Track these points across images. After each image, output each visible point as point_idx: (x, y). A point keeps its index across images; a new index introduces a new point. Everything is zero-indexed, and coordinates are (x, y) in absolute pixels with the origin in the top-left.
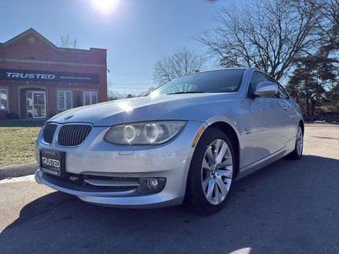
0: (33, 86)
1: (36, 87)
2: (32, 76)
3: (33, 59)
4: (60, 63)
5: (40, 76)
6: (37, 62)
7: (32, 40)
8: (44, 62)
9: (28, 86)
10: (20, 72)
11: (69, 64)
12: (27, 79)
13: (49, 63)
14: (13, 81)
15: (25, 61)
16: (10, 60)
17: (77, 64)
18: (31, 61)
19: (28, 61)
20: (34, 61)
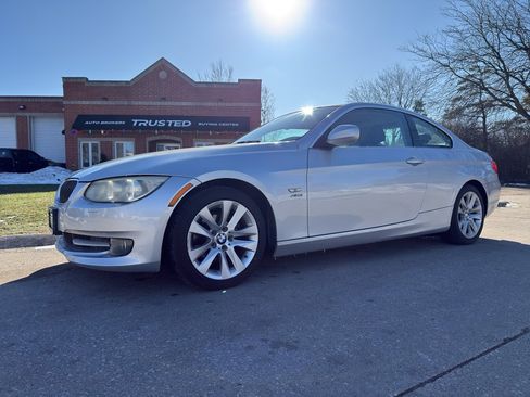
0: (164, 137)
1: (168, 137)
2: (162, 123)
3: (164, 99)
4: (198, 104)
5: (173, 124)
6: (170, 103)
7: (163, 75)
8: (177, 104)
9: (158, 138)
10: (148, 118)
11: (209, 104)
12: (157, 128)
13: (184, 104)
14: (140, 131)
15: (155, 103)
16: (136, 103)
17: (220, 104)
18: (163, 103)
19: (159, 103)
20: (166, 103)
